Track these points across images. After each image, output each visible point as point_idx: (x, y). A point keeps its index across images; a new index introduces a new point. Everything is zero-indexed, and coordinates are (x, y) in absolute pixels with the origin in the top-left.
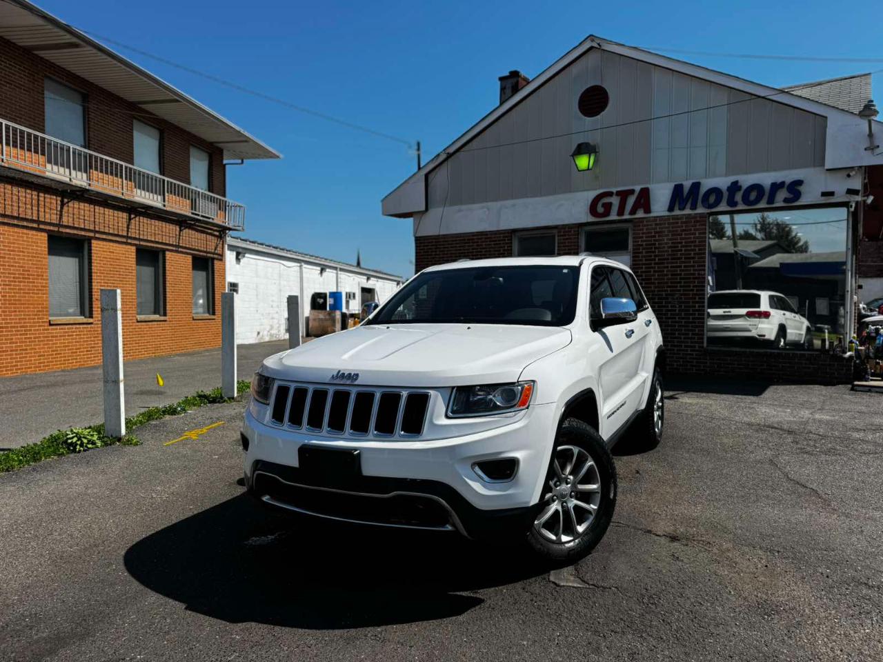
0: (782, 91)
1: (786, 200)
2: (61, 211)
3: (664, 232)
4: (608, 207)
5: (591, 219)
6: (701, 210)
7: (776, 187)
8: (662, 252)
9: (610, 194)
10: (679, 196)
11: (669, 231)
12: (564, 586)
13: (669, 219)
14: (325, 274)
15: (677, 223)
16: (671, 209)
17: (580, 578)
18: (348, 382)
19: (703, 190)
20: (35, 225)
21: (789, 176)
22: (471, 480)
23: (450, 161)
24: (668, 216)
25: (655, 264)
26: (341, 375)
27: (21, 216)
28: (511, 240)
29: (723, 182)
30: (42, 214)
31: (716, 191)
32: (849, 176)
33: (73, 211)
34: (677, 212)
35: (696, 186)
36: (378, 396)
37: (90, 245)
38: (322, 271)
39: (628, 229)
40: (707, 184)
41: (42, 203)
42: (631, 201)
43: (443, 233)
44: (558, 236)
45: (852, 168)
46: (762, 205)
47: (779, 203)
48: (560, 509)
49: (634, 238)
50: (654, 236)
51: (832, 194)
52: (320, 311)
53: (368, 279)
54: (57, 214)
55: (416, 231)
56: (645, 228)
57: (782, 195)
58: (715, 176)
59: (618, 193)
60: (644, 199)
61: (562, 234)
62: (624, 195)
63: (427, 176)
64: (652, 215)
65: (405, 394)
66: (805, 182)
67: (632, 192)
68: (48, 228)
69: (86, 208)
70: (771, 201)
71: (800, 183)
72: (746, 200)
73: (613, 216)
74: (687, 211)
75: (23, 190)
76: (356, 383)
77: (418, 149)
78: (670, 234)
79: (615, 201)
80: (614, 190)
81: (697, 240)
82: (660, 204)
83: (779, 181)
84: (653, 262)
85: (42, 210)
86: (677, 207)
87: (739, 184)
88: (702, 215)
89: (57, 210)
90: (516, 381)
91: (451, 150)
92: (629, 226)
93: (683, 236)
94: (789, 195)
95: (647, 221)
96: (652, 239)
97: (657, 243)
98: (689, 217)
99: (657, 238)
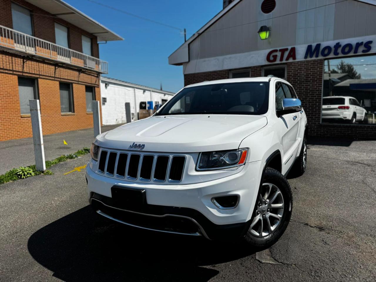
1: (363, 51)
2: (23, 66)
3: (302, 68)
4: (275, 57)
5: (267, 63)
6: (320, 57)
7: (358, 45)
8: (301, 78)
9: (276, 51)
10: (310, 51)
11: (305, 68)
12: (264, 263)
13: (305, 62)
14: (145, 93)
15: (309, 64)
16: (306, 57)
17: (273, 258)
18: (139, 149)
19: (322, 47)
20: (11, 72)
21: (365, 39)
22: (211, 208)
23: (199, 37)
24: (304, 61)
25: (298, 84)
26: (135, 146)
27: (4, 68)
28: (229, 74)
29: (332, 43)
30: (14, 67)
31: (328, 48)
33: (29, 65)
34: (309, 59)
35: (318, 46)
36: (156, 158)
37: (38, 81)
38: (144, 92)
39: (284, 68)
40: (324, 44)
41: (14, 62)
42: (286, 54)
43: (197, 72)
44: (252, 72)
46: (351, 54)
47: (360, 53)
48: (261, 218)
49: (288, 72)
52: (143, 110)
53: (165, 95)
54: (21, 67)
55: (184, 71)
56: (293, 67)
57: (361, 49)
58: (328, 40)
59: (280, 50)
60: (293, 53)
61: (253, 71)
62: (283, 51)
63: (189, 45)
64: (297, 60)
65: (171, 157)
66: (373, 41)
67: (287, 49)
68: (17, 73)
69: (35, 64)
70: (356, 52)
71: (371, 42)
72: (343, 52)
73: (278, 62)
74: (314, 58)
75: (5, 56)
76: (143, 150)
77: (185, 32)
78: (305, 70)
79: (279, 54)
80: (278, 49)
81: (318, 72)
82: (300, 55)
83: (360, 42)
84: (297, 83)
85: (14, 65)
86: (309, 56)
87: (340, 44)
88: (321, 60)
89: (21, 65)
90: (237, 148)
91: (200, 32)
92: (285, 66)
93: (312, 70)
94: (365, 49)
95: (294, 64)
96: (297, 72)
97: (299, 74)
98: (314, 61)
99: (299, 72)
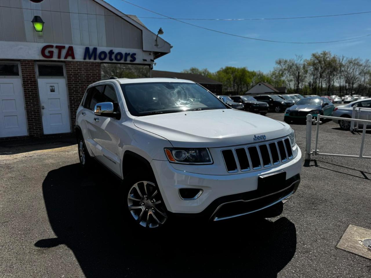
0: (127, 16)
1: (131, 61)
3: (82, 69)
4: (51, 53)
5: (42, 58)
6: (98, 60)
7: (127, 55)
8: (82, 78)
9: (52, 46)
10: (88, 53)
11: (84, 69)
13: (84, 63)
15: (88, 65)
16: (85, 59)
19: (98, 52)
21: (131, 51)
24: (83, 62)
25: (79, 84)
29: (107, 50)
31: (104, 53)
32: (150, 54)
34: (88, 60)
35: (95, 49)
39: (62, 66)
40: (100, 49)
42: (64, 52)
44: (21, 65)
45: (151, 52)
46: (122, 61)
47: (128, 62)
49: (67, 70)
50: (77, 71)
51: (145, 60)
57: (129, 58)
58: (102, 46)
59: (57, 47)
60: (71, 52)
61: (23, 64)
62: (60, 48)
64: (76, 60)
66: (136, 54)
67: (64, 47)
70: (126, 60)
71: (135, 54)
72: (116, 58)
73: (55, 58)
74: (92, 60)
78: (85, 70)
79: (56, 51)
80: (54, 45)
81: (97, 74)
82: (79, 55)
83: (128, 52)
84: (78, 83)
86: (87, 58)
87: (113, 51)
88: (98, 63)
92: (63, 64)
93: (91, 72)
94: (132, 59)
95: (73, 63)
96: (77, 72)
97: (79, 74)
98: (93, 63)
99: (79, 71)
